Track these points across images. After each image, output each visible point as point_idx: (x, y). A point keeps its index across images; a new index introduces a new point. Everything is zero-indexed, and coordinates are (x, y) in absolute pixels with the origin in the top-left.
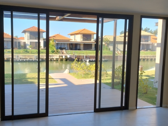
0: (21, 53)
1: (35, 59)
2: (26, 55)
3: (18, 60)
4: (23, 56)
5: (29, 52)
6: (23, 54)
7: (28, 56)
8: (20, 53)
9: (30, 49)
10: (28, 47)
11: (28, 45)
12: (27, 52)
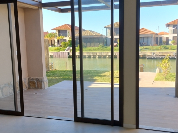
0: (159, 50)
1: (174, 56)
2: (163, 52)
3: (153, 57)
4: (160, 53)
5: (168, 48)
6: (161, 50)
7: (166, 53)
8: (157, 50)
9: (173, 44)
10: (170, 42)
11: (171, 40)
12: (166, 48)
